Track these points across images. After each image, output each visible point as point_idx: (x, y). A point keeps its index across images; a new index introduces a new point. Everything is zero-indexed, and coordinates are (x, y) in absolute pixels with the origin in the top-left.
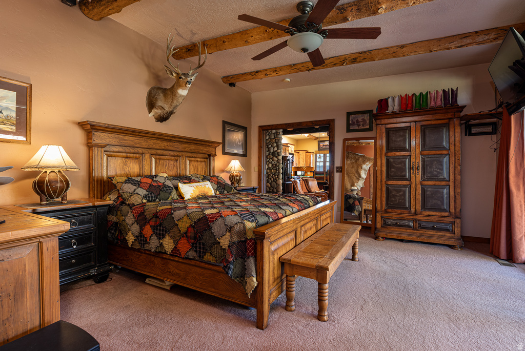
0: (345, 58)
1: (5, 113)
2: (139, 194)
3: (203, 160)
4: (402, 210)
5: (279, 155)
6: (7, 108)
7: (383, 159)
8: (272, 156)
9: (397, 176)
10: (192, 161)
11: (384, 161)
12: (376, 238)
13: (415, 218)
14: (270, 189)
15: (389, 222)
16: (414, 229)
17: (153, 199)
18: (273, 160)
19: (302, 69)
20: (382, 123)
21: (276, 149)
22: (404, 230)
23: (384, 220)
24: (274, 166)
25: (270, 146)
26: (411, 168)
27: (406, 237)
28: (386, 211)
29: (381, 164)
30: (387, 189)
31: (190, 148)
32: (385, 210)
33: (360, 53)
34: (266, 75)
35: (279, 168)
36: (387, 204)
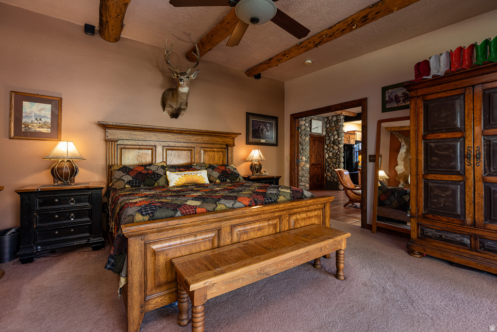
0: (353, 19)
1: (43, 120)
2: (124, 180)
3: (221, 150)
4: (451, 218)
5: (339, 144)
6: (45, 117)
7: (420, 143)
8: (332, 145)
9: (442, 168)
10: (207, 151)
11: (422, 147)
12: (411, 252)
13: (473, 232)
14: (330, 179)
15: (430, 232)
16: (471, 249)
17: (137, 184)
18: (333, 149)
19: (310, 45)
20: (418, 94)
21: (336, 137)
22: (454, 248)
23: (421, 229)
24: (335, 154)
25: (331, 134)
26: (464, 156)
27: (457, 260)
28: (424, 216)
29: (417, 150)
30: (426, 186)
31: (203, 140)
32: (424, 214)
33: (369, 7)
34: (279, 60)
35: (340, 157)
36: (426, 206)
